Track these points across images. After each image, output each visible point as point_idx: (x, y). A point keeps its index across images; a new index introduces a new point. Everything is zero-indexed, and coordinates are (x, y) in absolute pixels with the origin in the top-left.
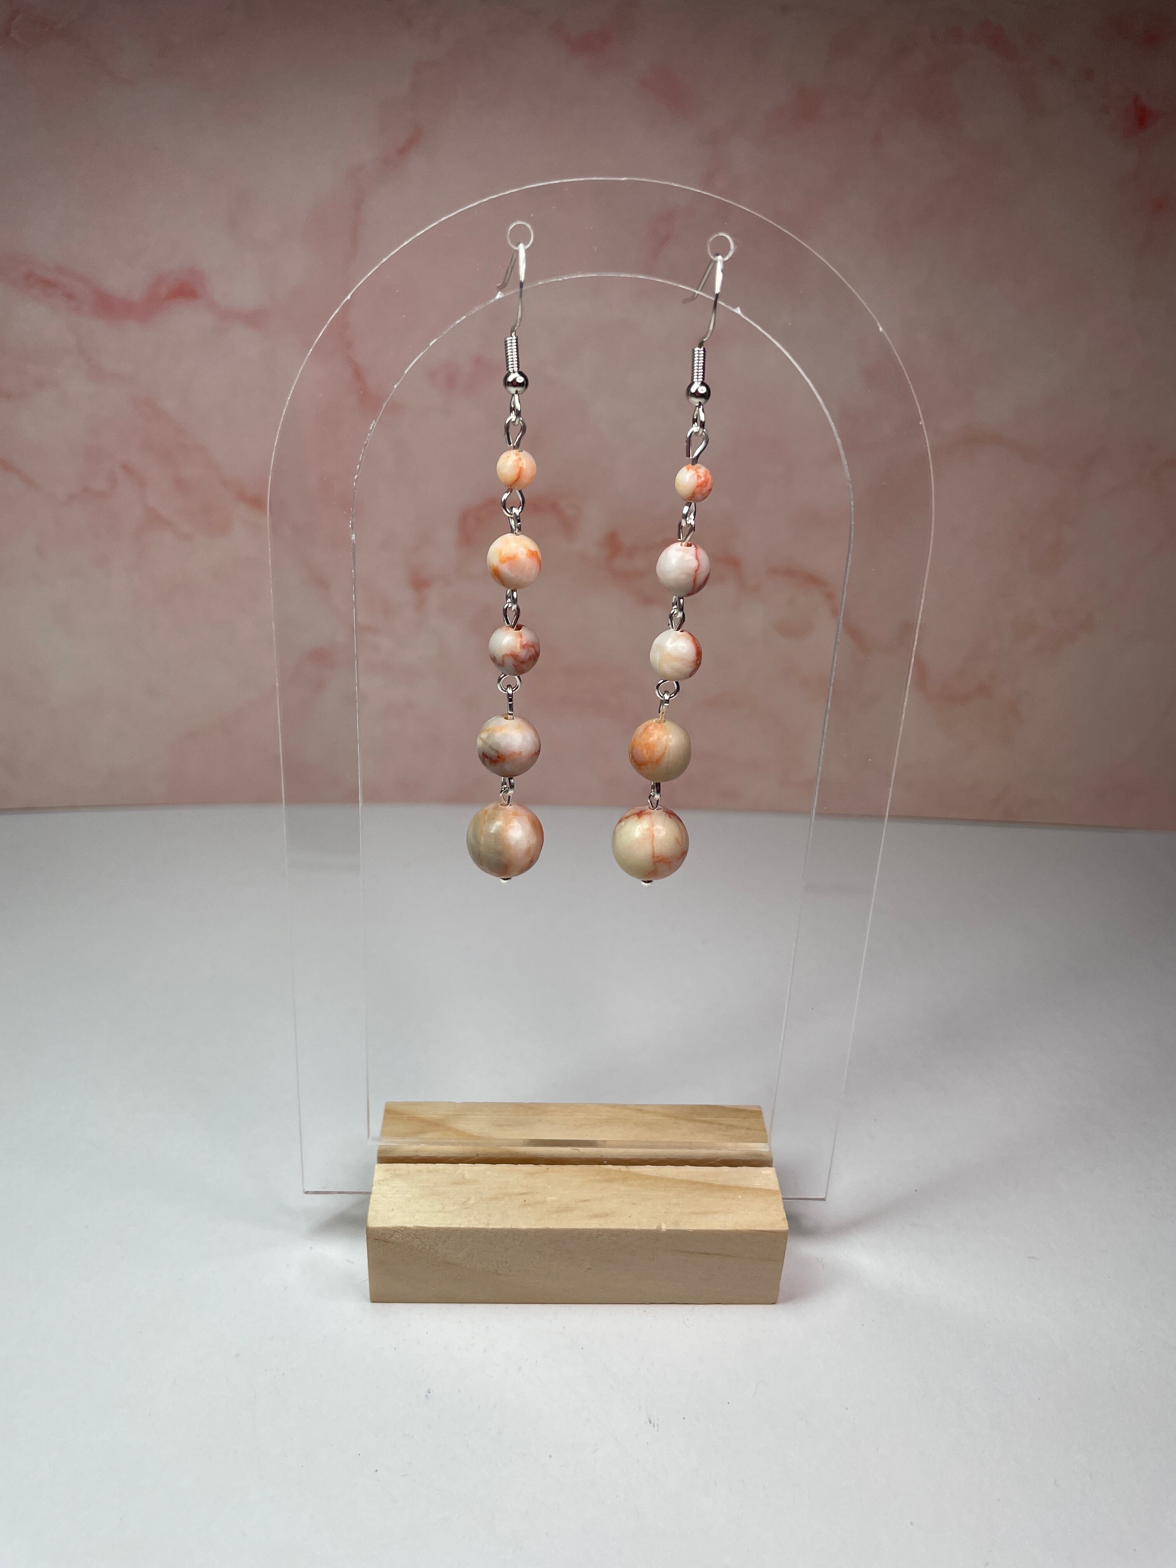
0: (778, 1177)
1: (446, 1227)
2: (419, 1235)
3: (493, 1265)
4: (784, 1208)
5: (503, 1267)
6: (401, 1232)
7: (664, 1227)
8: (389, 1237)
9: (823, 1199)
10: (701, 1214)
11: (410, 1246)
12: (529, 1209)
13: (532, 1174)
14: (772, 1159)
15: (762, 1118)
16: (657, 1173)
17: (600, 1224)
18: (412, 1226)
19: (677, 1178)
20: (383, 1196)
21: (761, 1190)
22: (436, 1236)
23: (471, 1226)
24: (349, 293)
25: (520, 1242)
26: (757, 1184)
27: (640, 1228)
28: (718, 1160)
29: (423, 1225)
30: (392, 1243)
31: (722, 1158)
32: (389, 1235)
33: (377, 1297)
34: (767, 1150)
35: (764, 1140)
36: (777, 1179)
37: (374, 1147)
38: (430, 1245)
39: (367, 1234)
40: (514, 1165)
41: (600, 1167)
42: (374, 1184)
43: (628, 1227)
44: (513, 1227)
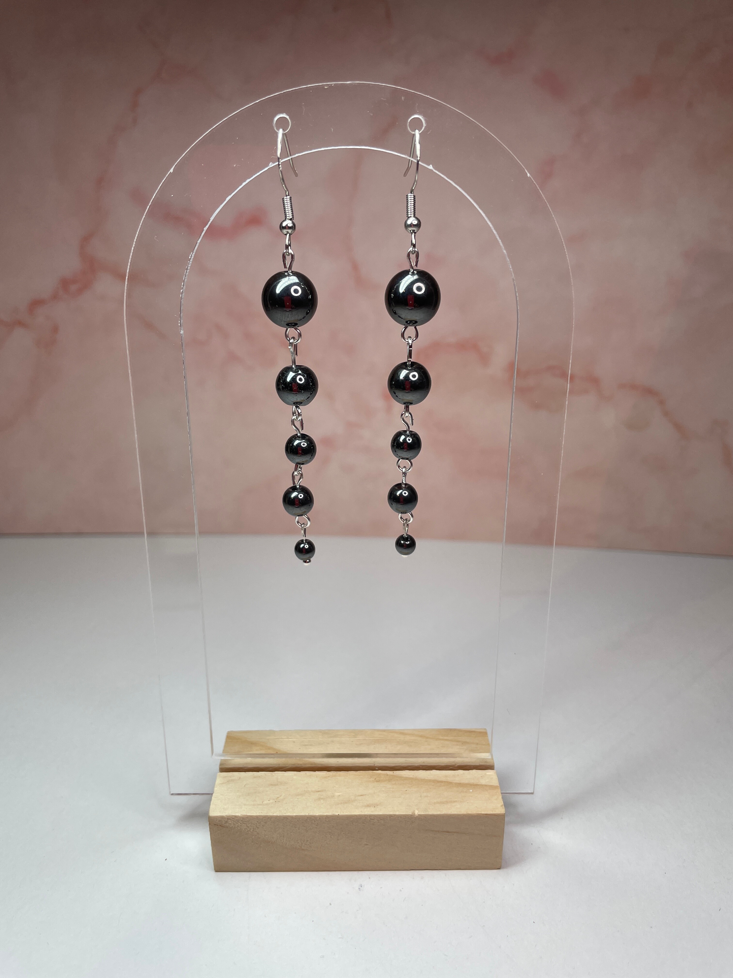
0: (498, 776)
1: (264, 816)
2: (245, 821)
3: (298, 843)
4: (503, 798)
5: (306, 844)
6: (232, 819)
7: (417, 813)
8: (225, 823)
9: (532, 793)
10: (443, 803)
11: (239, 830)
12: (322, 801)
13: (326, 777)
14: (494, 764)
15: (487, 737)
16: (413, 776)
17: (372, 812)
18: (240, 815)
19: (426, 778)
20: (222, 795)
21: (486, 785)
22: (257, 822)
23: (281, 814)
24: (171, 168)
25: (316, 825)
26: (483, 782)
27: (400, 813)
28: (456, 766)
29: (248, 814)
30: (227, 828)
31: (459, 765)
32: (224, 822)
33: (219, 868)
34: (490, 757)
35: (488, 751)
36: (496, 777)
37: (217, 760)
38: (253, 829)
39: (209, 821)
40: (313, 772)
41: (374, 772)
42: (215, 786)
43: (391, 813)
44: (309, 814)
